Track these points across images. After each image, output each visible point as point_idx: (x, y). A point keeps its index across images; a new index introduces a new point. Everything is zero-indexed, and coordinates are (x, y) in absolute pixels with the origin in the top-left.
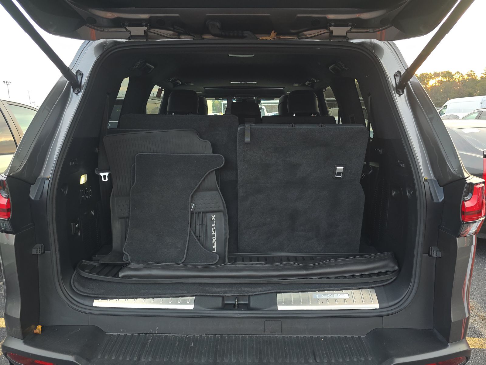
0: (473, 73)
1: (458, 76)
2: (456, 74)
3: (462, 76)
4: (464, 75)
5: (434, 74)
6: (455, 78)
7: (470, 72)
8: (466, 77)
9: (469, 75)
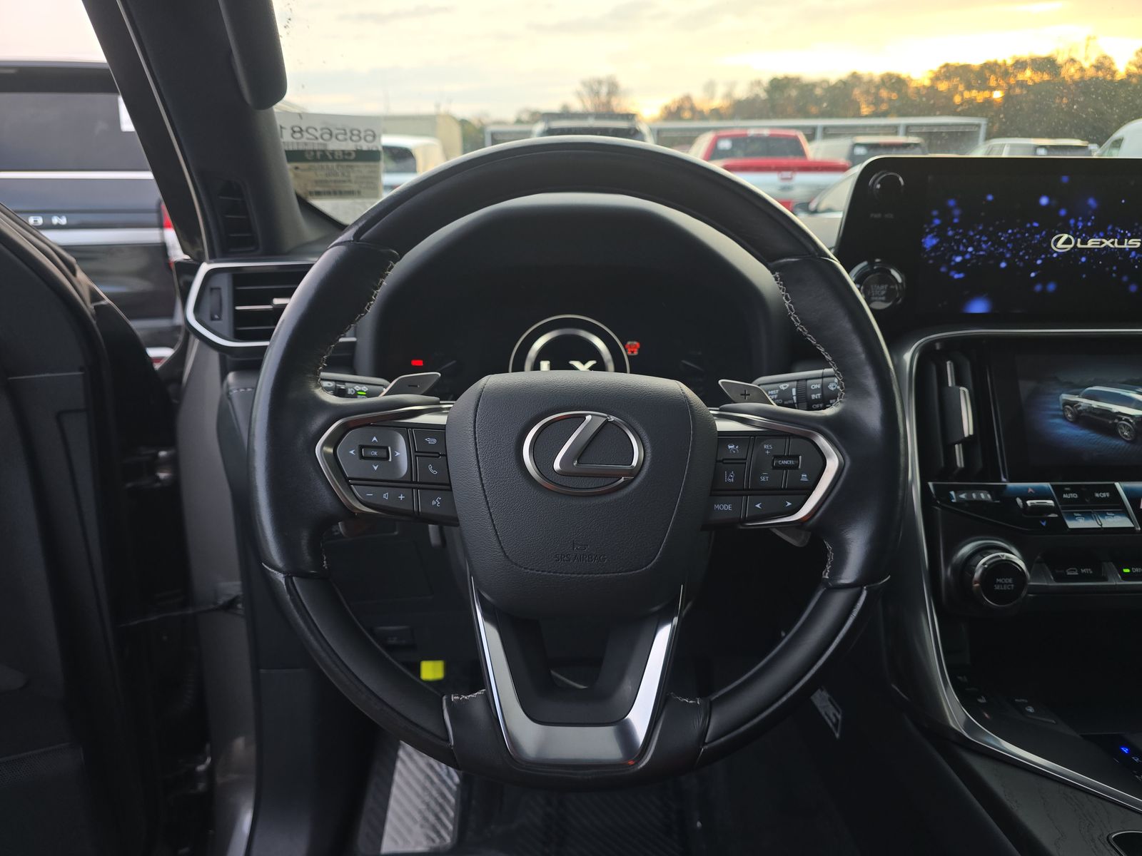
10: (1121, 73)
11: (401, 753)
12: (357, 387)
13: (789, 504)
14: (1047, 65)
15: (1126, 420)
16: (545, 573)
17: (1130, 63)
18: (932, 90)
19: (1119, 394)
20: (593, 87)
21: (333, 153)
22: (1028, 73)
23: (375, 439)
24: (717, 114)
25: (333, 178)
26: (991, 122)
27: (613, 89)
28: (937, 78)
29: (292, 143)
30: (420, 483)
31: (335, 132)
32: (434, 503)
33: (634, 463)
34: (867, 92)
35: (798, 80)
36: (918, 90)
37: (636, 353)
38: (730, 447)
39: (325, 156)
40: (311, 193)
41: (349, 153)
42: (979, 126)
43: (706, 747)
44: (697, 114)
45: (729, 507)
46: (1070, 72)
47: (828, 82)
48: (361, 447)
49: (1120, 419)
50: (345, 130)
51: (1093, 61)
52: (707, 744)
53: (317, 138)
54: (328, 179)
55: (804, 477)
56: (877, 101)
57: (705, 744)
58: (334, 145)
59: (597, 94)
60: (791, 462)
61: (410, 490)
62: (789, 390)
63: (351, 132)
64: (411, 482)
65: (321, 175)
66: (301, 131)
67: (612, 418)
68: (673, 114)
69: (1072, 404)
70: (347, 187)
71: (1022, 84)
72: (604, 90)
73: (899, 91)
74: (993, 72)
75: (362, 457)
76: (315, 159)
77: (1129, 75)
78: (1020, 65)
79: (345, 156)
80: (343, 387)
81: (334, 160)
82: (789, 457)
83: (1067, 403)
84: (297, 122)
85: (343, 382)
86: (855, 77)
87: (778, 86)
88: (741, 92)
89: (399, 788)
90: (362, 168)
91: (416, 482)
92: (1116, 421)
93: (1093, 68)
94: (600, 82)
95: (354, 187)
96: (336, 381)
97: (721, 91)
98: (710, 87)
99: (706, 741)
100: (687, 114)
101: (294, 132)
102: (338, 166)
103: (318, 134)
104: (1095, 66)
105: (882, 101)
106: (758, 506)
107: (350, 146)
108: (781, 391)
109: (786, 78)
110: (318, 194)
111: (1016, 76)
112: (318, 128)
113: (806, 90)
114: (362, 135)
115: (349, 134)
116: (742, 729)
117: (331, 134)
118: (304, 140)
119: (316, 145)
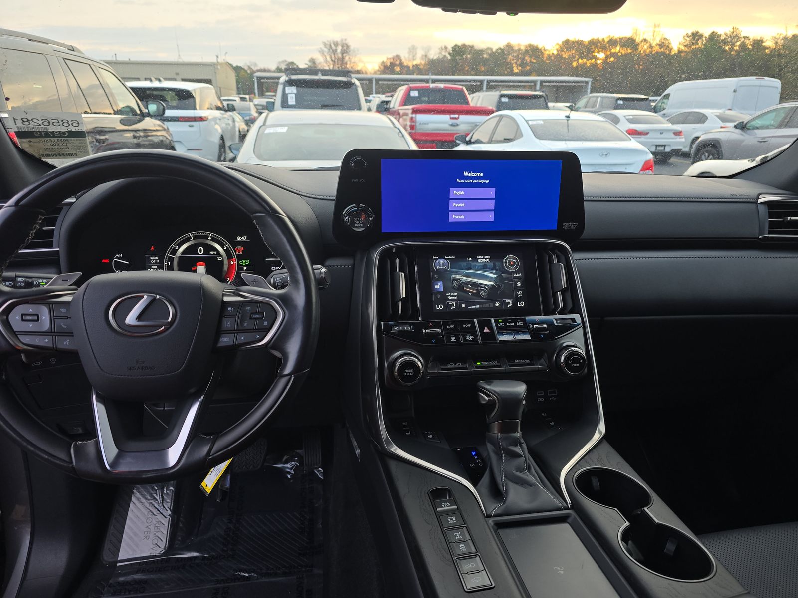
0: (667, 42)
1: (645, 47)
2: (643, 43)
3: (651, 47)
4: (654, 45)
5: (609, 42)
6: (639, 50)
7: (663, 41)
8: (657, 49)
9: (661, 45)
10: (675, 51)
11: (133, 499)
12: (40, 280)
13: (258, 337)
14: (630, 43)
15: (484, 287)
16: (122, 377)
17: (680, 44)
18: (558, 57)
19: (482, 274)
20: (331, 47)
21: (53, 132)
22: (618, 48)
23: (31, 310)
24: (417, 69)
25: (56, 147)
26: (595, 80)
27: (346, 49)
28: (561, 50)
29: (24, 127)
30: (57, 333)
31: (51, 121)
32: (65, 343)
33: (169, 320)
34: (517, 57)
35: (472, 47)
36: (549, 57)
37: (241, 253)
38: (229, 309)
39: (47, 135)
40: (43, 155)
41: (64, 133)
42: (587, 83)
43: (210, 458)
44: (405, 69)
45: (228, 340)
46: (644, 48)
47: (491, 50)
48: (23, 315)
49: (481, 287)
50: (58, 120)
51: (657, 41)
52: (211, 456)
53: (40, 125)
54: (53, 147)
55: (266, 323)
56: (523, 64)
57: (210, 456)
58: (51, 128)
59: (334, 52)
60: (260, 316)
61: (52, 337)
62: (287, 277)
63: (62, 121)
64: (52, 332)
65: (48, 145)
66: (28, 120)
67: (158, 297)
68: (388, 68)
69: (458, 280)
70: (66, 152)
71: (614, 55)
72: (339, 49)
73: (537, 57)
74: (597, 47)
75: (23, 320)
76: (41, 136)
77: (680, 52)
78: (613, 42)
79: (61, 134)
80: (30, 280)
81: (54, 137)
82: (258, 314)
83: (455, 279)
84: (24, 116)
85: (31, 277)
86: (509, 46)
87: (459, 51)
88: (434, 55)
89: (131, 519)
90: (75, 141)
91: (55, 332)
92: (479, 288)
93: (658, 46)
94: (336, 44)
95: (73, 152)
96: (27, 277)
97: (420, 53)
98: (413, 50)
99: (211, 454)
100: (398, 69)
101: (24, 121)
102: (58, 140)
103: (40, 122)
104: (659, 45)
105: (526, 64)
106: (243, 338)
107: (64, 129)
108: (283, 277)
109: (464, 45)
110: (48, 156)
111: (610, 50)
112: (40, 120)
113: (477, 54)
114: (70, 123)
115: (61, 123)
116: (230, 448)
117: (49, 122)
118: (31, 125)
119: (41, 128)
